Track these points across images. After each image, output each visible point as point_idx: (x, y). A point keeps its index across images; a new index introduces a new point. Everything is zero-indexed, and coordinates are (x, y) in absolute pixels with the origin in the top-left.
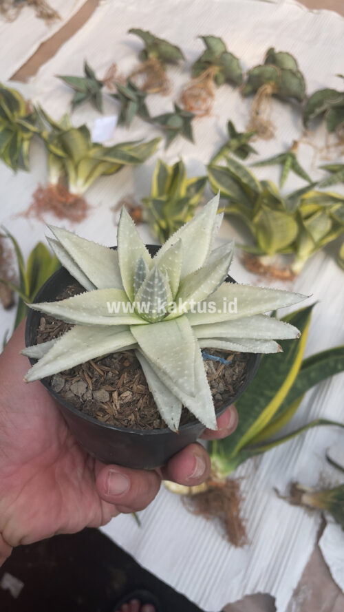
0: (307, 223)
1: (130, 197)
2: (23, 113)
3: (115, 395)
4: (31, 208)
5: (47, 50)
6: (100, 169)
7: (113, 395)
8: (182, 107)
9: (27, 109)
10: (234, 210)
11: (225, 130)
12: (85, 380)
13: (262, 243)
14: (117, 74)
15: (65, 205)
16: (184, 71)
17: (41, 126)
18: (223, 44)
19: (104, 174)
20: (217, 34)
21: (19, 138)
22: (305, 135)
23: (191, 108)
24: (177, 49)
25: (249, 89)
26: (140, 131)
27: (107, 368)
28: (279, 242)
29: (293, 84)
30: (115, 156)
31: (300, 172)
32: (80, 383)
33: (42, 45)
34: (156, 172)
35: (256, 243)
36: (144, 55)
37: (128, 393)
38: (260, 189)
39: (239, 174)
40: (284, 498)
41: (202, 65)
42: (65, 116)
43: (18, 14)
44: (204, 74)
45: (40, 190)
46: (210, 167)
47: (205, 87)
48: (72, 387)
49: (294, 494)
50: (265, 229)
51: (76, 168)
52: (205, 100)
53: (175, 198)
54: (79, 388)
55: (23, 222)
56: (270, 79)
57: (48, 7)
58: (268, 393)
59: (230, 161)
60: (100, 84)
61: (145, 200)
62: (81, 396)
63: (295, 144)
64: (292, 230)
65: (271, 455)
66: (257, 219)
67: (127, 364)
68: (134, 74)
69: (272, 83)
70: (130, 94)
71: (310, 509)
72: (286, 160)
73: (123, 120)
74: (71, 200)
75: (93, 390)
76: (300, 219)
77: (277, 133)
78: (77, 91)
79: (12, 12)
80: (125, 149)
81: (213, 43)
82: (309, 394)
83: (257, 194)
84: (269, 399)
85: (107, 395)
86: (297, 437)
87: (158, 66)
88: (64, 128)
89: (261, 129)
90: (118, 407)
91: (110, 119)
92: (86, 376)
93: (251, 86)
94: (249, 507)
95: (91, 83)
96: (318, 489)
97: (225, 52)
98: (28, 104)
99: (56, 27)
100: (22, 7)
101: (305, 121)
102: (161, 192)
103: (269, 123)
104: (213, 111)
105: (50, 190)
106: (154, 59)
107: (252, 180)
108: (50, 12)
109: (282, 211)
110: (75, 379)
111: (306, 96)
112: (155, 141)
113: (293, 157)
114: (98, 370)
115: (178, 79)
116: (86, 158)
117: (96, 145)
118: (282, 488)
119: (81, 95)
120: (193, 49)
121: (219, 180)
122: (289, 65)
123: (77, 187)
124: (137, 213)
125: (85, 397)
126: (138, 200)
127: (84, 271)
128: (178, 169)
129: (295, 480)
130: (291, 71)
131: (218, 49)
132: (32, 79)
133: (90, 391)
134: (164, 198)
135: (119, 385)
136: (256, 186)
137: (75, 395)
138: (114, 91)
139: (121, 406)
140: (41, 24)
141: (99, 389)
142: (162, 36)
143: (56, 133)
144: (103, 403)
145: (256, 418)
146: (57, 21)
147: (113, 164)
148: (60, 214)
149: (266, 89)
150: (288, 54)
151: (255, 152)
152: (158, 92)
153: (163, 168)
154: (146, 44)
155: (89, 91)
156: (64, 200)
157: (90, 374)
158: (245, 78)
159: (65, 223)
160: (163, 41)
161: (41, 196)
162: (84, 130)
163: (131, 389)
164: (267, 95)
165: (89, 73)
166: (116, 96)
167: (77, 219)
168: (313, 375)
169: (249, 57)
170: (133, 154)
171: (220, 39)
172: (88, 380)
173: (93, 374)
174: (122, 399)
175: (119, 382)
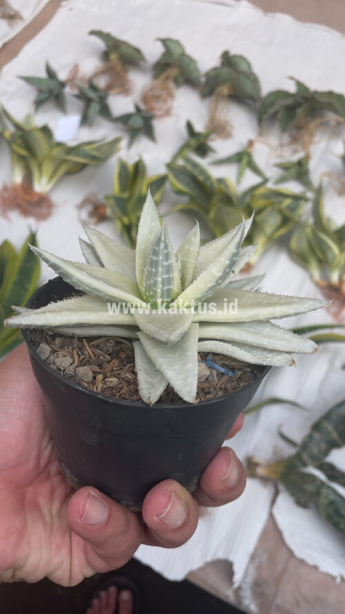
3: (100, 377)
7: (98, 377)
12: (72, 357)
27: (99, 351)
32: (66, 358)
37: (114, 379)
48: (57, 360)
54: (64, 361)
62: (62, 369)
67: (123, 355)
75: (77, 366)
85: (91, 374)
88: (28, 128)
92: (75, 353)
110: (61, 353)
114: (89, 351)
125: (67, 370)
133: (74, 367)
137: (58, 368)
139: (103, 389)
141: (85, 366)
144: (83, 380)
157: (80, 353)
172: (76, 357)
173: (82, 353)
174: (105, 383)
175: (108, 367)
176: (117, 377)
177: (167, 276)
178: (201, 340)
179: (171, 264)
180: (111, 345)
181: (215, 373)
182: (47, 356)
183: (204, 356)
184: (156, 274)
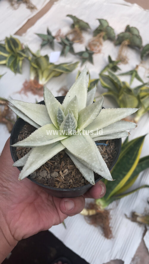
3: (61, 172)
12: (45, 169)
27: (53, 161)
32: (43, 171)
37: (66, 170)
48: (40, 174)
54: (44, 174)
62: (45, 177)
75: (50, 173)
85: (57, 173)
90: (64, 178)
92: (45, 167)
114: (50, 163)
125: (47, 177)
133: (49, 174)
135: (61, 167)
137: (43, 177)
139: (65, 176)
141: (53, 172)
144: (56, 177)
163: (67, 168)
172: (47, 169)
173: (48, 165)
174: (64, 174)
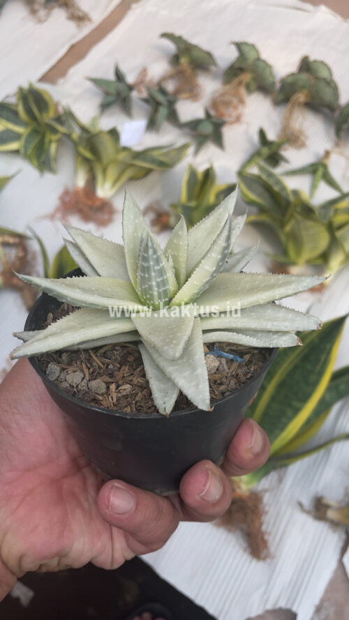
0: (339, 234)
1: (158, 202)
2: (51, 114)
4: (57, 210)
5: (77, 52)
6: (129, 173)
7: (111, 387)
8: (212, 113)
9: (56, 110)
10: (264, 218)
11: (256, 138)
12: (82, 371)
13: (292, 252)
14: (148, 78)
15: (91, 208)
16: (215, 76)
17: (70, 127)
18: (257, 51)
19: (133, 179)
20: (250, 40)
21: (47, 140)
22: (337, 145)
23: (222, 115)
24: (209, 54)
25: (281, 97)
26: (169, 137)
27: (107, 360)
28: (308, 253)
29: (327, 94)
30: (145, 160)
31: (331, 183)
32: (77, 373)
33: (72, 47)
34: (185, 178)
35: (285, 252)
36: (175, 60)
37: (127, 386)
38: (292, 198)
39: (271, 182)
40: (308, 512)
41: (234, 72)
42: (95, 120)
43: (48, 15)
44: (236, 81)
45: (66, 193)
46: (241, 174)
47: (237, 94)
48: (67, 377)
49: (319, 509)
50: (296, 239)
51: (104, 171)
52: (236, 107)
53: (204, 204)
54: (75, 378)
55: (48, 224)
56: (303, 87)
57: (79, 9)
58: (296, 404)
59: (261, 169)
60: (131, 88)
61: (174, 206)
63: (327, 154)
64: (324, 241)
65: (296, 469)
66: (288, 228)
67: (131, 359)
68: (164, 79)
69: (305, 92)
70: (161, 98)
71: (334, 524)
72: (318, 170)
73: (152, 125)
74: (98, 204)
75: (89, 380)
76: (332, 229)
77: (308, 142)
78: (107, 94)
79: (42, 13)
80: (156, 154)
81: (246, 49)
82: (336, 408)
83: (288, 203)
84: (297, 411)
85: (104, 386)
86: (322, 452)
87: (189, 71)
88: (93, 130)
89: (292, 138)
90: (115, 400)
91: (139, 123)
92: (84, 366)
93: (283, 94)
94: (272, 521)
95: (121, 87)
96: (343, 504)
97: (258, 59)
98: (56, 105)
99: (87, 29)
100: (52, 8)
101: (338, 132)
102: (190, 197)
103: (301, 132)
104: (244, 119)
105: (76, 193)
106: (185, 65)
107: (284, 188)
108: (81, 14)
109: (315, 220)
110: (70, 369)
111: (339, 106)
112: (185, 147)
113: (325, 167)
114: (97, 361)
115: (209, 86)
116: (115, 161)
117: (125, 149)
118: (307, 502)
119: (111, 99)
120: (225, 55)
121: (249, 187)
122: (323, 73)
123: (104, 191)
124: (164, 219)
126: (166, 206)
127: (93, 264)
128: (208, 175)
129: (320, 495)
130: (325, 79)
131: (251, 56)
132: (61, 81)
133: (86, 381)
134: (193, 204)
136: (287, 194)
137: (70, 385)
138: (145, 94)
139: (118, 398)
140: (71, 26)
141: (95, 379)
142: (194, 41)
143: (85, 135)
144: (98, 394)
145: (282, 429)
146: (88, 23)
147: (142, 168)
148: (86, 218)
149: (298, 98)
150: (323, 63)
151: (286, 161)
152: (188, 98)
153: (193, 173)
154: (179, 49)
155: (118, 94)
156: (89, 203)
157: (89, 365)
158: (278, 85)
159: (91, 227)
160: (195, 47)
161: (67, 199)
162: (114, 133)
164: (299, 104)
165: (119, 76)
166: (146, 101)
167: (103, 223)
168: (342, 387)
169: (283, 65)
170: (163, 159)
171: (253, 46)
173: (91, 365)
174: (119, 392)
175: (119, 375)
176: (129, 384)
177: (161, 279)
178: (205, 332)
179: (163, 266)
180: (118, 352)
181: (224, 361)
182: (57, 375)
183: (210, 347)
184: (149, 279)
